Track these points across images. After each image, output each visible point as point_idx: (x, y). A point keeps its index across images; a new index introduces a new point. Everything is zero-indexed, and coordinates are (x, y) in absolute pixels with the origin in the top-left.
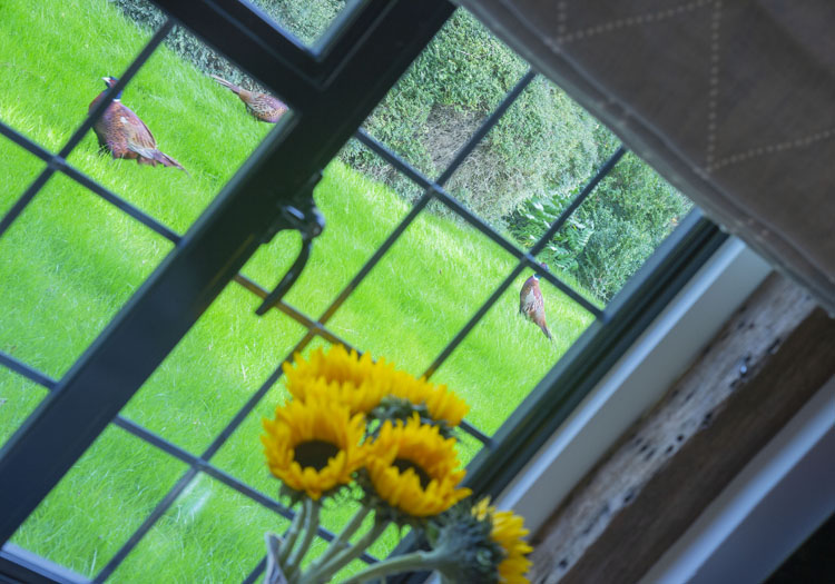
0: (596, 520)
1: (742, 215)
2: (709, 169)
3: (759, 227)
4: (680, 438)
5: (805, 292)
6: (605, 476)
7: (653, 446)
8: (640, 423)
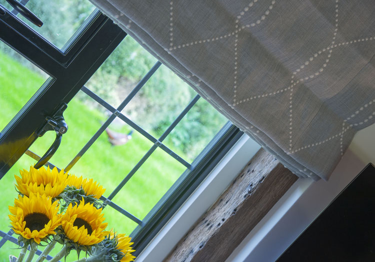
0: (188, 256)
1: (248, 124)
2: (234, 105)
3: (255, 129)
4: (223, 220)
5: (274, 157)
6: (191, 237)
7: (212, 223)
8: (206, 213)
